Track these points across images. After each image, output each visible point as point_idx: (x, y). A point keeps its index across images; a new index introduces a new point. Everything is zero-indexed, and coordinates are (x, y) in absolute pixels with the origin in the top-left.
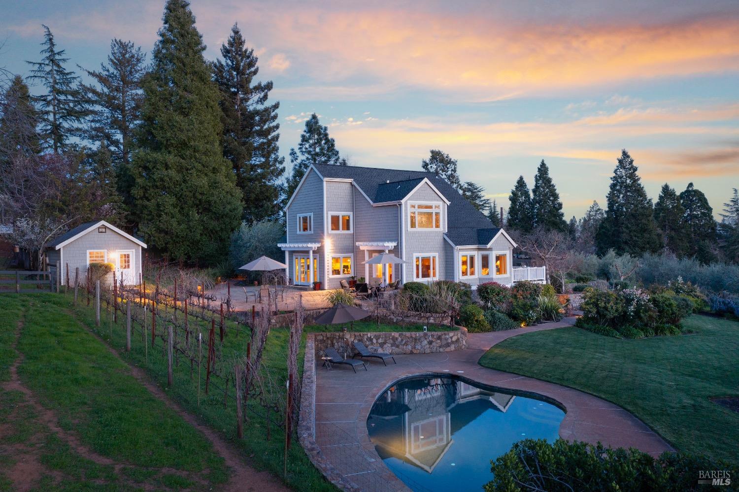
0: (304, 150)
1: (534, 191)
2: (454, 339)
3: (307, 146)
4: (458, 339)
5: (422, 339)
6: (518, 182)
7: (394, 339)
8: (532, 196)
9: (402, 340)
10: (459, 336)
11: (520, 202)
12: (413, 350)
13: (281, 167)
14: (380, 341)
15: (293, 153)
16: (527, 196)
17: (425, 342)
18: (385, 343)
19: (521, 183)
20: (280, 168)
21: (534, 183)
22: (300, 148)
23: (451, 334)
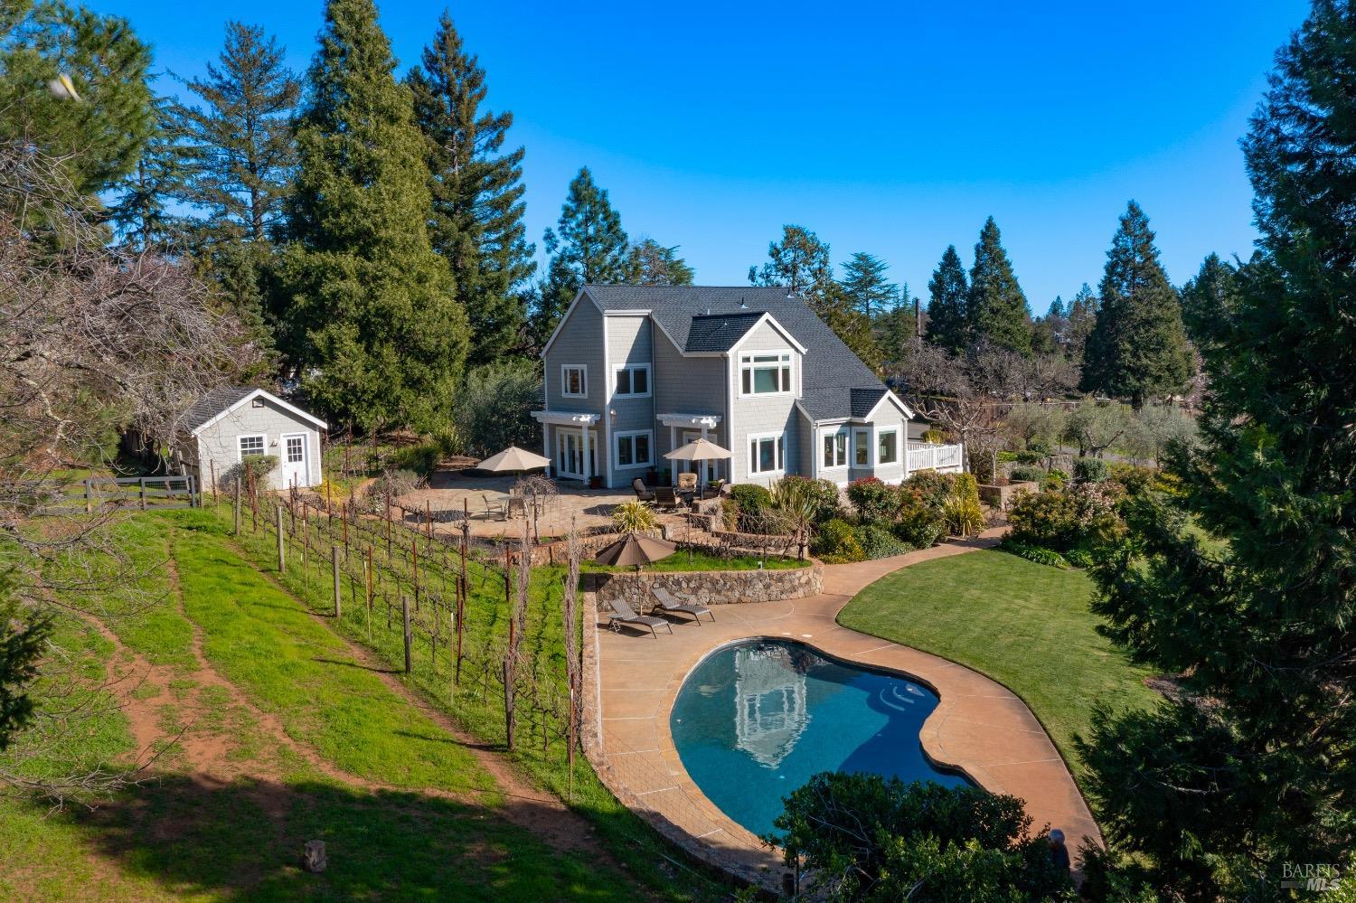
0: (568, 231)
1: (974, 273)
2: (803, 580)
3: (573, 224)
4: (809, 580)
5: (755, 581)
6: (945, 258)
7: (714, 582)
8: (969, 283)
9: (725, 584)
10: (811, 575)
11: (948, 294)
12: (742, 598)
13: (529, 261)
14: (692, 585)
15: (549, 237)
16: (962, 282)
17: (761, 585)
18: (700, 587)
19: (950, 259)
20: (529, 263)
21: (974, 259)
22: (561, 228)
23: (799, 573)
